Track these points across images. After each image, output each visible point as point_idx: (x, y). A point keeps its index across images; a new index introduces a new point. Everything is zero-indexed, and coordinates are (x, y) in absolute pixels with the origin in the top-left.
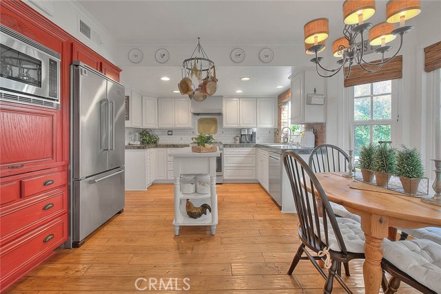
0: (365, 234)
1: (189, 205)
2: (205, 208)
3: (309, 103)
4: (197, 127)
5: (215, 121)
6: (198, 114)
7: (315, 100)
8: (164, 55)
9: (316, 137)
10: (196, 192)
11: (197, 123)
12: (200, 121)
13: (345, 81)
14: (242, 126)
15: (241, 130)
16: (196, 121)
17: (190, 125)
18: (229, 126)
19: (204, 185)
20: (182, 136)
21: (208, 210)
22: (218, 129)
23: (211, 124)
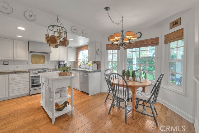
0: (132, 93)
1: (57, 105)
2: (66, 104)
3: (97, 54)
4: (30, 59)
5: (44, 57)
6: (31, 52)
7: (99, 53)
8: (32, 16)
9: (98, 66)
10: (60, 97)
11: (30, 58)
12: (33, 56)
13: (107, 48)
14: (61, 60)
15: (59, 62)
16: (30, 56)
17: (27, 59)
18: (54, 60)
19: (65, 92)
20: (18, 66)
21: (67, 104)
22: (45, 61)
23: (41, 58)
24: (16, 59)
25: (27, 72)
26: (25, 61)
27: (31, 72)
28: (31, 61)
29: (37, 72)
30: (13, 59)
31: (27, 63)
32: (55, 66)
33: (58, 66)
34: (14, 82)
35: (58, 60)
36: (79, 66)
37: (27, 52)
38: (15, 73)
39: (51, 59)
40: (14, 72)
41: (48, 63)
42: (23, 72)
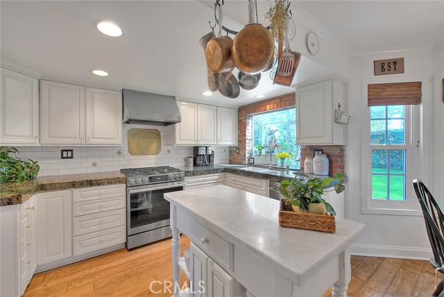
4: (126, 143)
5: (157, 134)
12: (132, 134)
13: (368, 99)
14: (201, 143)
18: (184, 143)
20: (97, 160)
22: (162, 147)
23: (151, 138)
24: (93, 141)
25: (120, 182)
26: (113, 147)
27: (132, 181)
28: (127, 148)
29: (146, 179)
30: (83, 142)
31: (119, 153)
32: (185, 160)
33: (192, 160)
34: (87, 212)
35: (194, 143)
36: (249, 160)
37: (120, 121)
38: (90, 183)
39: (178, 142)
40: (87, 181)
41: (169, 152)
42: (110, 182)
